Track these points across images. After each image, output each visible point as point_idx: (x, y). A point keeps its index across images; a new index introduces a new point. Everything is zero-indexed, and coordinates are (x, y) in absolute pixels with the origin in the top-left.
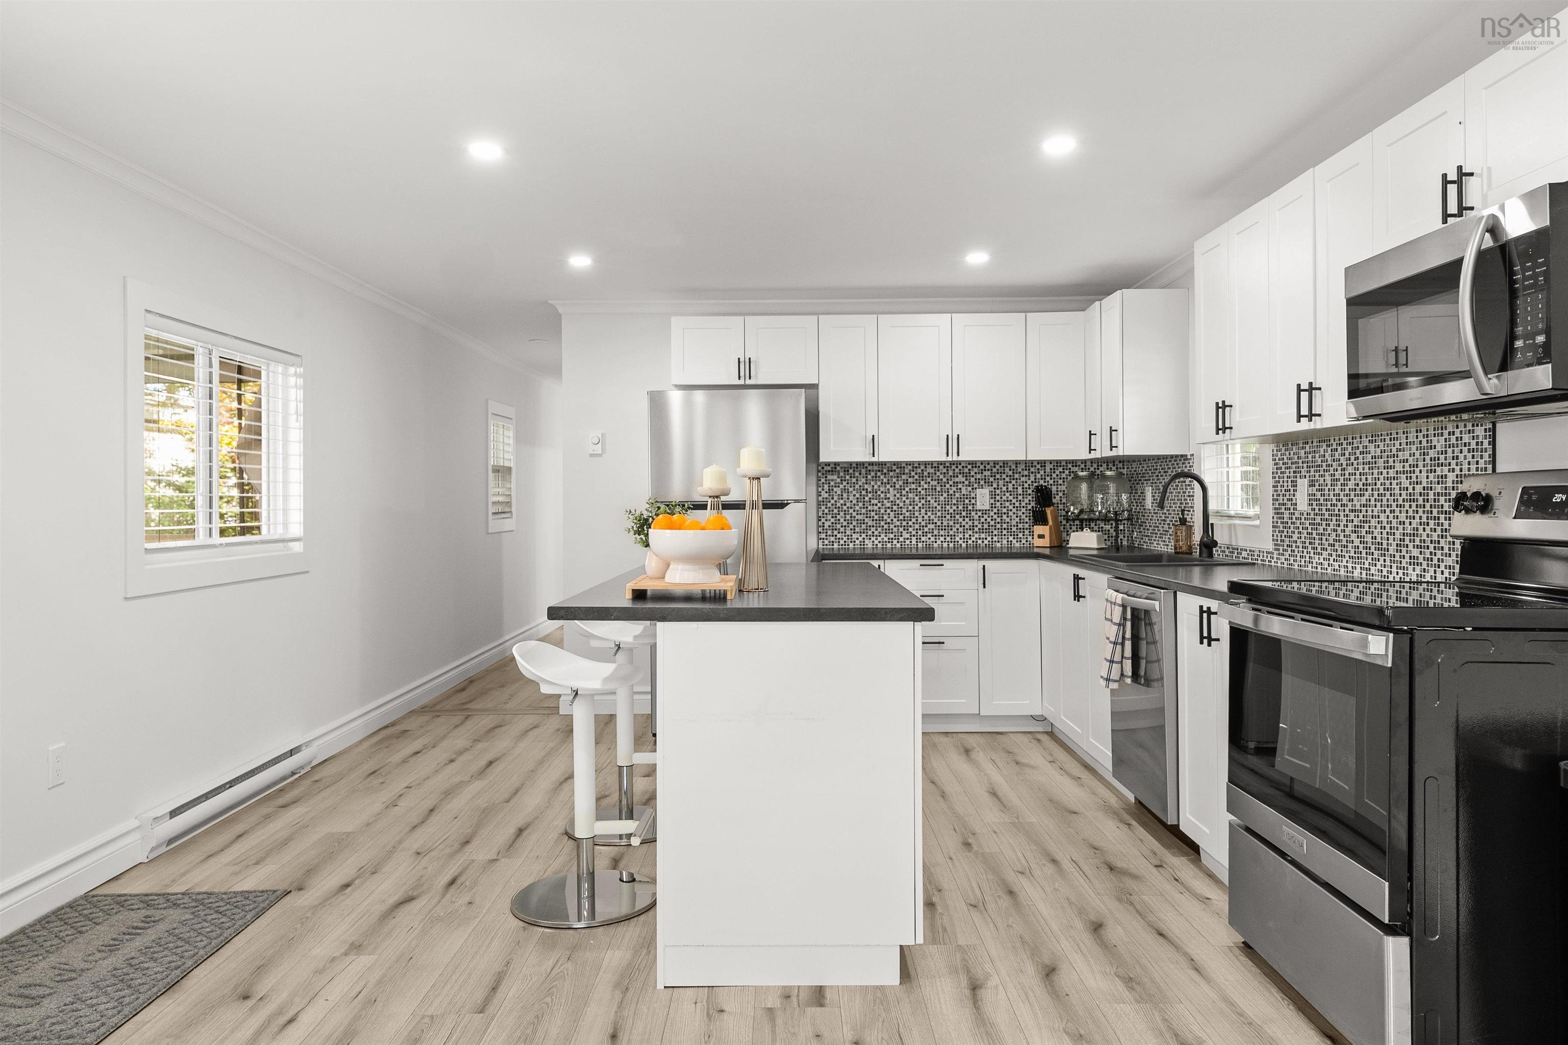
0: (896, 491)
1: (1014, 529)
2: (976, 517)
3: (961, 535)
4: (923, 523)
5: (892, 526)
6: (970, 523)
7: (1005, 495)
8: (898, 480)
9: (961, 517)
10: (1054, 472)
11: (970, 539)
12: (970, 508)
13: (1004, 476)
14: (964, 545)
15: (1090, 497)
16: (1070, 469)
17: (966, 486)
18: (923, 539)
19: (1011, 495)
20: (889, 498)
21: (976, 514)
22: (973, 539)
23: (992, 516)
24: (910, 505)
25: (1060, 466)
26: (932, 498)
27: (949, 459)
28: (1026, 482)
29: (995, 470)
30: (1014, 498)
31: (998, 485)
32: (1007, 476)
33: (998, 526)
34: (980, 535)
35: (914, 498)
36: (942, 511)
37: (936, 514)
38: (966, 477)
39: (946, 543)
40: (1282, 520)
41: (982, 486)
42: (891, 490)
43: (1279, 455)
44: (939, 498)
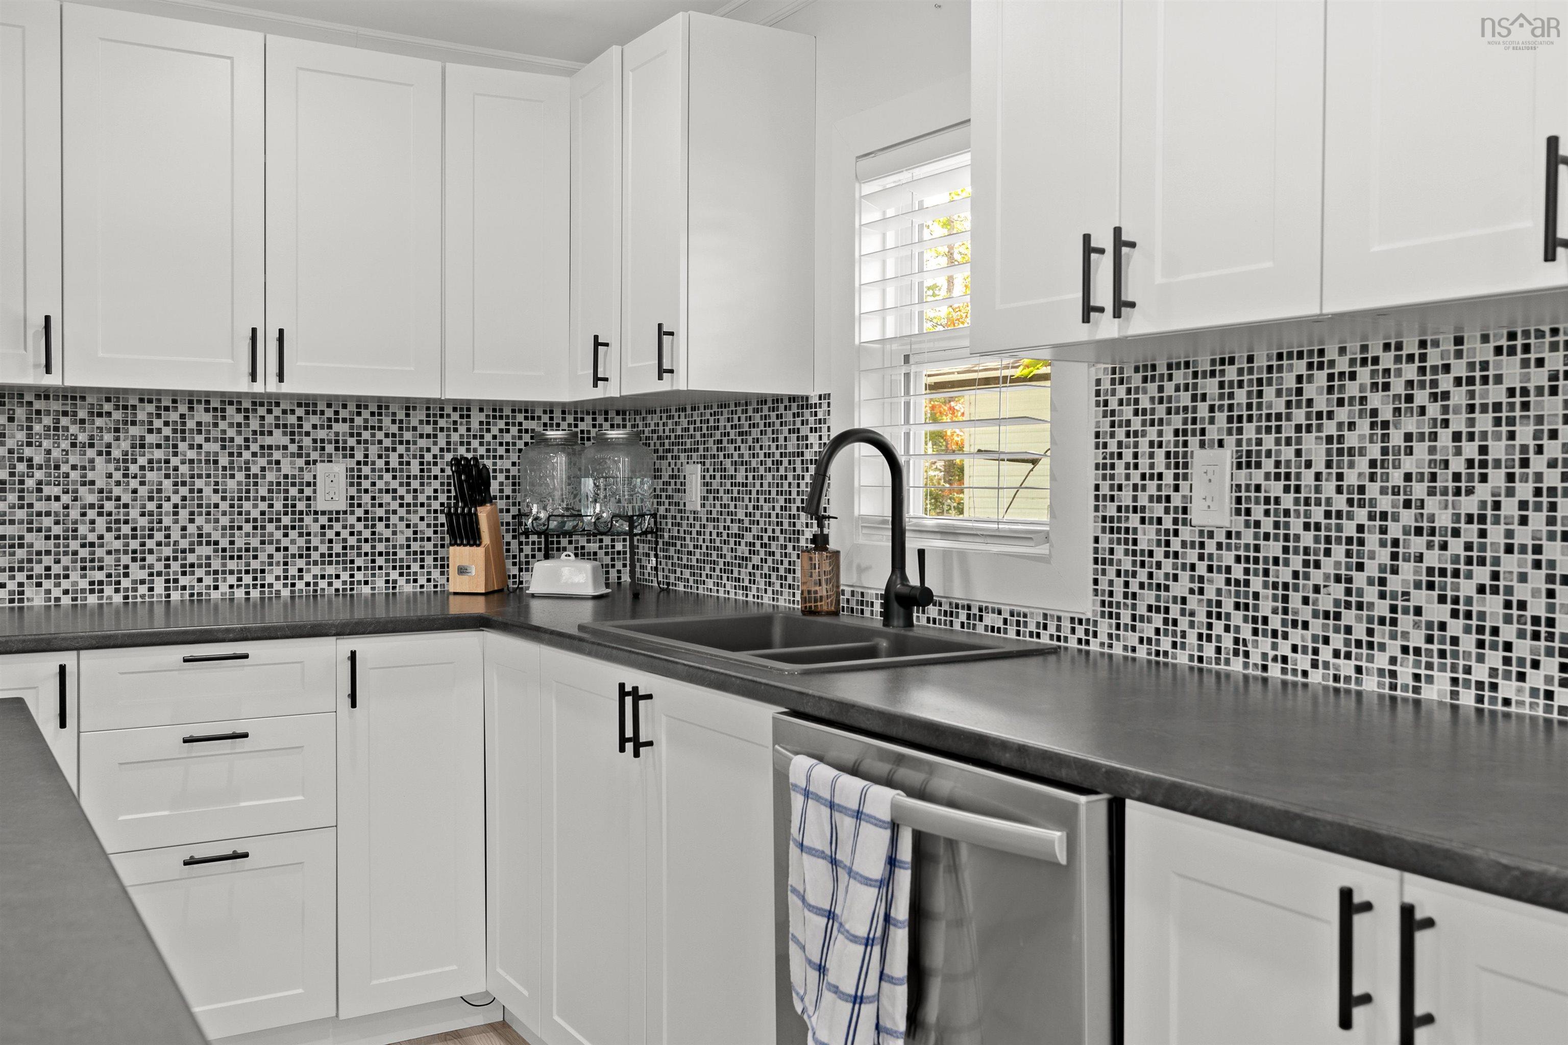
0: (111, 467)
1: (401, 554)
2: (315, 528)
3: (279, 571)
4: (184, 544)
5: (100, 552)
6: (301, 542)
7: (381, 477)
8: (117, 438)
9: (278, 528)
10: (488, 430)
11: (301, 578)
12: (301, 506)
13: (380, 435)
14: (285, 593)
15: (573, 485)
16: (520, 424)
17: (292, 455)
18: (183, 581)
19: (394, 477)
20: (92, 483)
21: (316, 520)
22: (308, 578)
23: (352, 526)
24: (151, 499)
25: (501, 417)
26: (207, 484)
27: (258, 388)
28: (428, 450)
29: (359, 421)
30: (401, 484)
31: (366, 456)
32: (387, 435)
33: (366, 548)
34: (324, 569)
35: (160, 483)
36: (232, 513)
37: (217, 521)
38: (292, 433)
39: (243, 590)
40: (1131, 547)
41: (330, 455)
42: (100, 461)
43: (1121, 391)
44: (225, 484)
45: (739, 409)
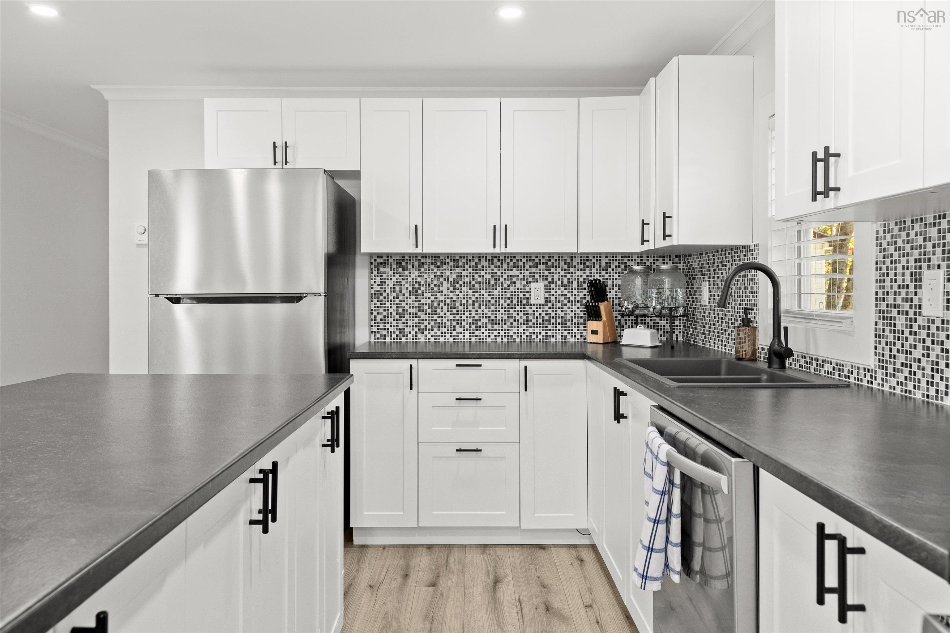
0: (449, 285)
1: (569, 324)
2: (531, 311)
3: (515, 330)
4: (477, 317)
5: (445, 320)
6: (524, 317)
7: (559, 289)
8: (451, 273)
9: (515, 311)
10: (610, 267)
11: (524, 333)
12: (524, 302)
13: (559, 270)
14: (518, 340)
15: (645, 292)
16: (626, 263)
17: (521, 279)
18: (477, 333)
19: (566, 289)
20: (442, 292)
21: (531, 308)
22: (527, 333)
23: (547, 311)
24: (464, 298)
25: (616, 260)
26: (486, 292)
27: (497, 250)
28: (581, 276)
29: (550, 264)
30: (569, 292)
31: (553, 279)
32: (562, 270)
33: (553, 321)
34: (534, 330)
35: (468, 292)
36: (496, 305)
37: (490, 308)
38: (521, 270)
39: (500, 338)
40: (893, 328)
41: (537, 279)
42: (445, 283)
43: (888, 236)
44: (493, 292)
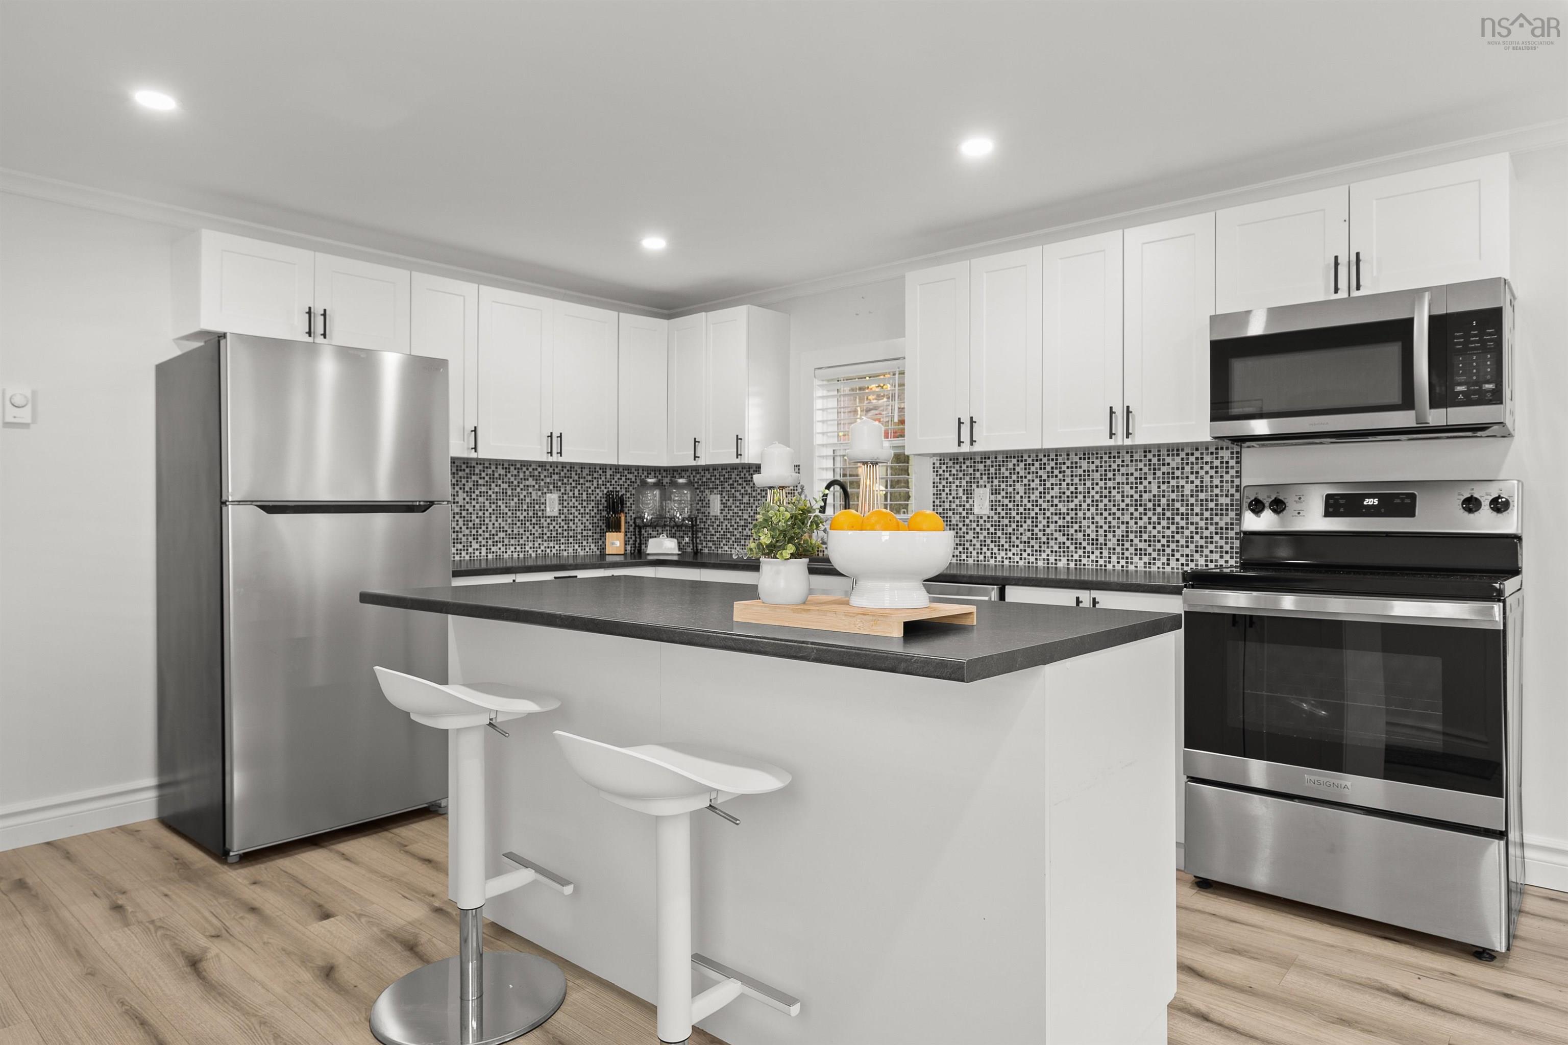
0: (465, 494)
1: (579, 537)
2: (545, 524)
3: (531, 544)
4: (494, 532)
5: (460, 535)
6: (540, 531)
7: (571, 500)
8: (467, 482)
9: (531, 524)
11: (539, 548)
12: (540, 514)
13: (571, 481)
14: (534, 555)
17: (536, 490)
18: (494, 549)
19: (577, 501)
20: (458, 502)
21: (546, 521)
22: (542, 548)
23: (560, 523)
24: (481, 510)
25: (618, 473)
26: (503, 503)
28: (590, 488)
30: (579, 504)
31: (565, 490)
32: (574, 481)
33: (565, 534)
34: (548, 544)
35: (484, 503)
36: (513, 517)
37: (506, 521)
38: (537, 480)
39: (517, 553)
40: (949, 523)
41: (551, 490)
42: (460, 492)
43: (944, 467)
44: (510, 503)
45: (745, 471)
